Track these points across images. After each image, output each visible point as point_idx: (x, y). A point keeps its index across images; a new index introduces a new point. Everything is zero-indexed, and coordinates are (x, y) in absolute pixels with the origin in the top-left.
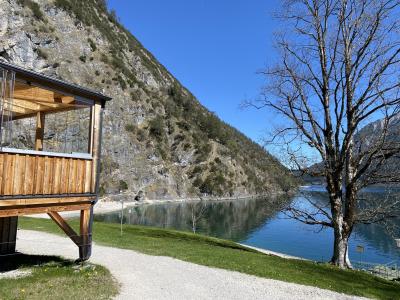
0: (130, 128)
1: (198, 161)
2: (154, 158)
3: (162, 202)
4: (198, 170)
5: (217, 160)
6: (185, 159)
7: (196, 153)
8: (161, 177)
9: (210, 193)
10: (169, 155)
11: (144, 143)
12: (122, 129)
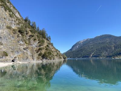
0: (9, 28)
1: (40, 46)
2: (21, 42)
3: (26, 63)
4: (40, 49)
5: (47, 46)
6: (34, 45)
7: (39, 42)
8: (25, 51)
9: (47, 59)
10: (28, 42)
11: (16, 35)
12: (5, 27)
